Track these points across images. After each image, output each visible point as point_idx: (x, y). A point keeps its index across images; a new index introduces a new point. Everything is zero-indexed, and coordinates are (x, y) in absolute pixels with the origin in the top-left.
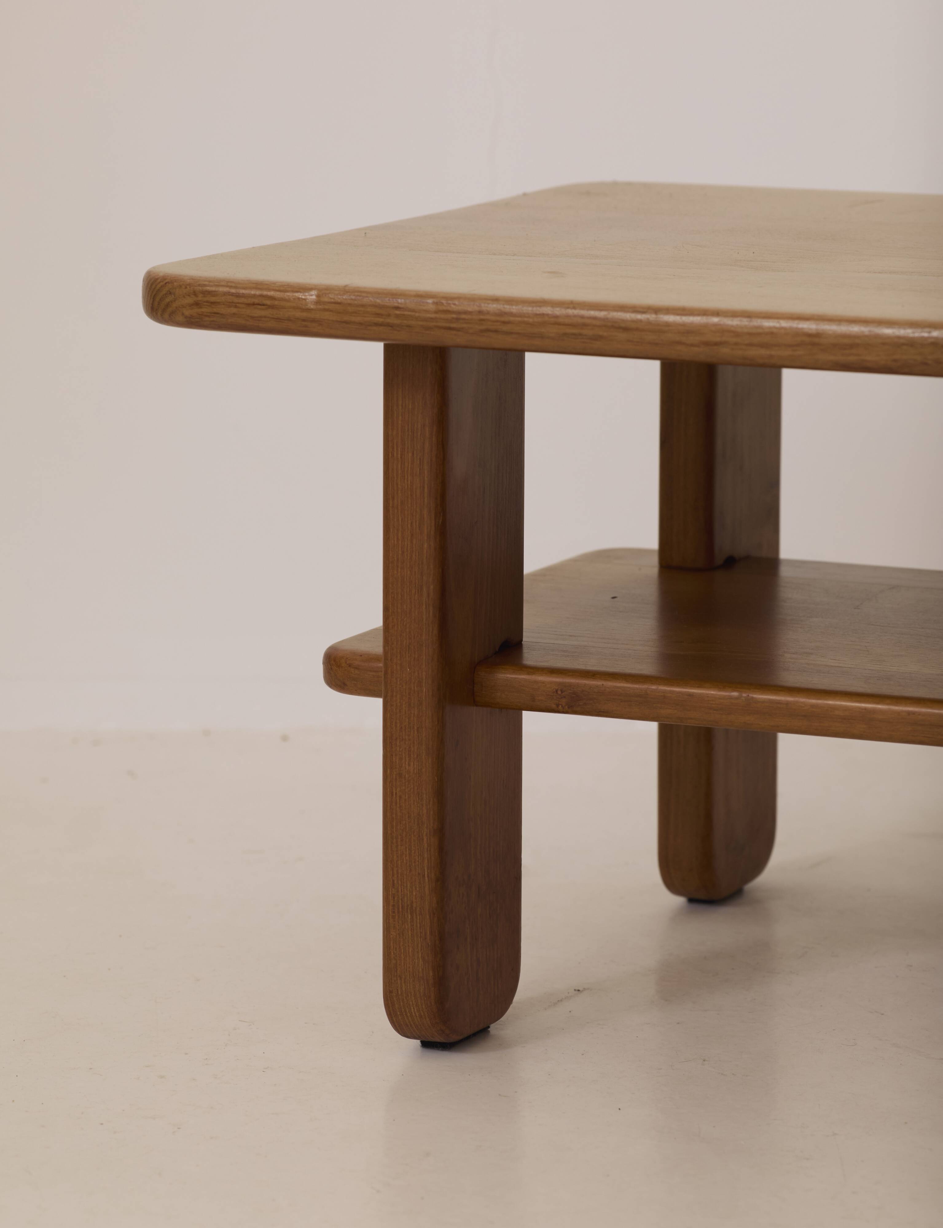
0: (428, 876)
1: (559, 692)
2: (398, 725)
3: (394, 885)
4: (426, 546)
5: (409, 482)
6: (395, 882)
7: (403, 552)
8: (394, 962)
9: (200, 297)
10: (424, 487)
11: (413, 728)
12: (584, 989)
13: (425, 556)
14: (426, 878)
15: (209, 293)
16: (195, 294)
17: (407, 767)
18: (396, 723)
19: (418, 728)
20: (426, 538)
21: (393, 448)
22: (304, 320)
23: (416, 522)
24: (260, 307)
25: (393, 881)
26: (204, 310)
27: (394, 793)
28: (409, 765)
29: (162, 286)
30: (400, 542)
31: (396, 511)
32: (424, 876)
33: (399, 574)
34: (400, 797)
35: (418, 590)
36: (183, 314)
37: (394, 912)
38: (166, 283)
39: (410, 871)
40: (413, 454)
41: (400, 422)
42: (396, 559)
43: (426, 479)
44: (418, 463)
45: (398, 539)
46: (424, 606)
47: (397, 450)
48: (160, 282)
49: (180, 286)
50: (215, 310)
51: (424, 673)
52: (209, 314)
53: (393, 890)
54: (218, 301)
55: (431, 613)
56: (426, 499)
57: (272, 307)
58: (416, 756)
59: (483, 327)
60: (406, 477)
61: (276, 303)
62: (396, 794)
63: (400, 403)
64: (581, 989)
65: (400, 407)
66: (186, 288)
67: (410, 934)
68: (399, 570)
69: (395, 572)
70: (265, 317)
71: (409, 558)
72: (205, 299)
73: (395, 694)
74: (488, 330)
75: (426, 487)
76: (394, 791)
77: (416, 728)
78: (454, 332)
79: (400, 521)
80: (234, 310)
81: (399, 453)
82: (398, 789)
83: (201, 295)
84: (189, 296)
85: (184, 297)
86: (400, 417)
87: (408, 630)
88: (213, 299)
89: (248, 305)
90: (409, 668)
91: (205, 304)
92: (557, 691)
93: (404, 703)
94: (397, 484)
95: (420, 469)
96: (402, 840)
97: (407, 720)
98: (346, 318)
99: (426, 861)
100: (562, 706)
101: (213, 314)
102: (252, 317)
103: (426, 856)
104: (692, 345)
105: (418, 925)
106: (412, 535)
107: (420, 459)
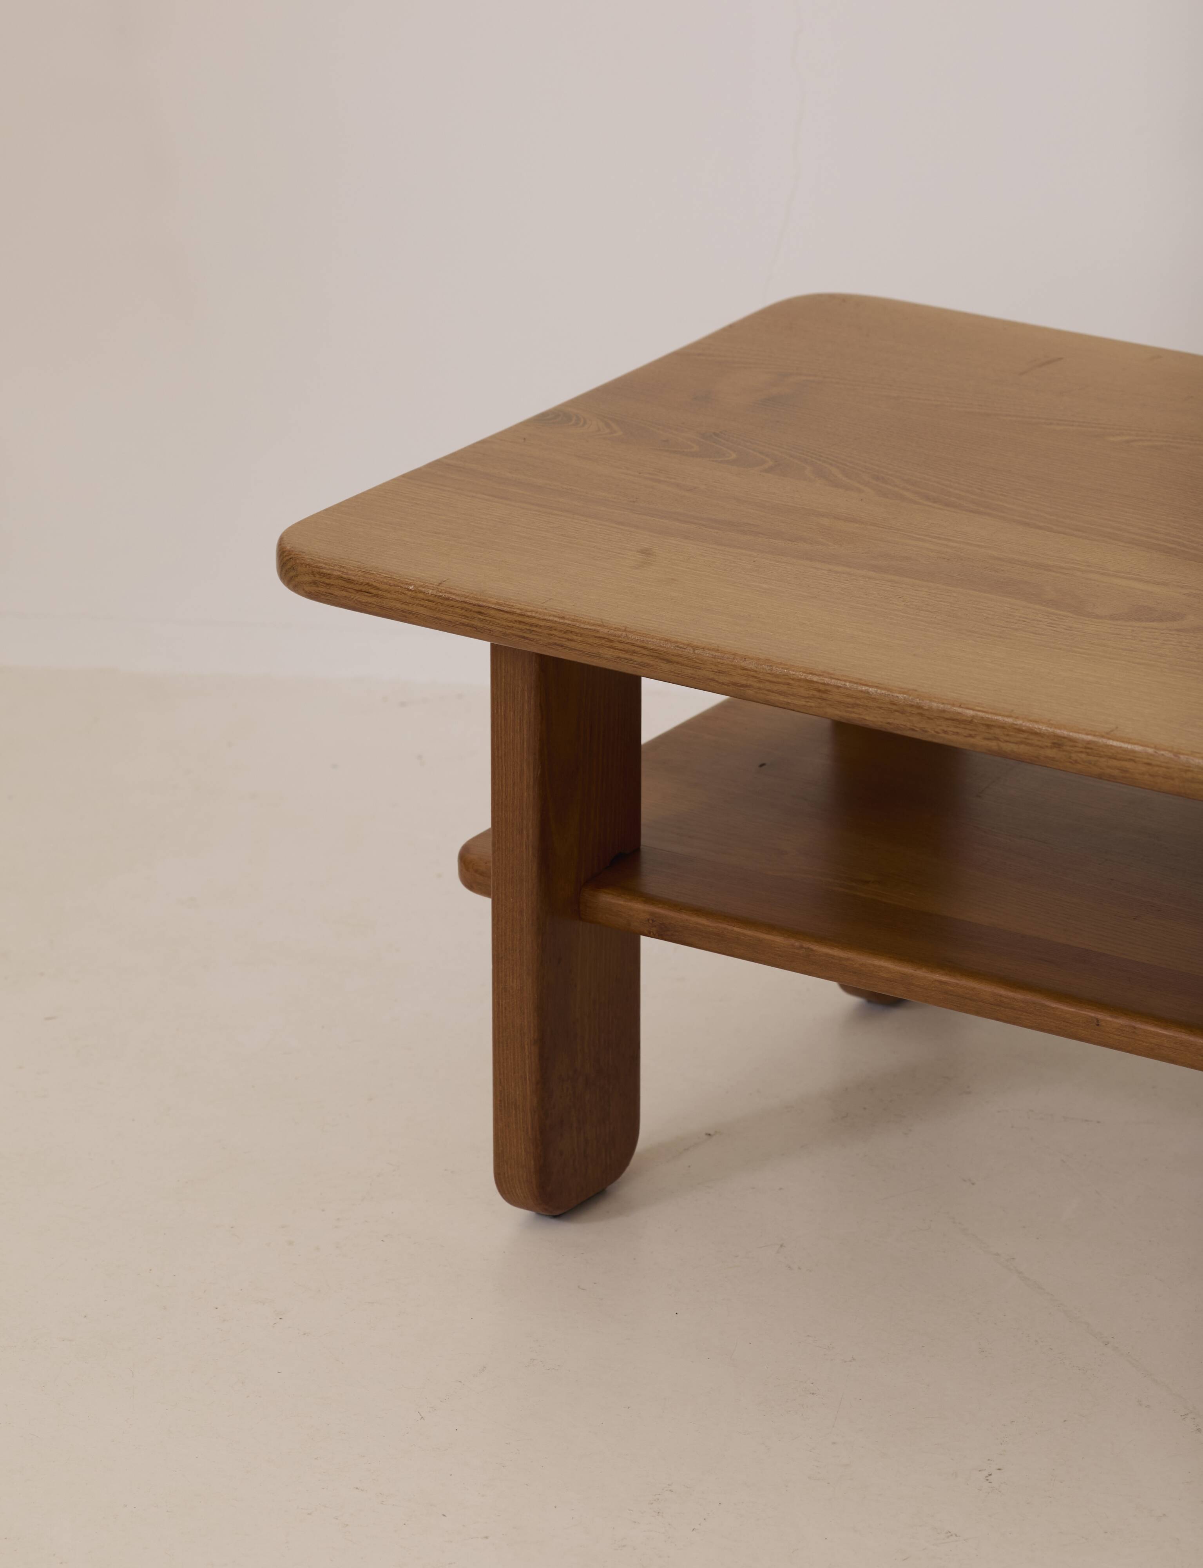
0: (529, 1079)
1: (651, 921)
2: (504, 946)
3: (500, 1082)
4: (525, 794)
5: (511, 737)
6: (502, 1080)
7: (506, 797)
8: (501, 1149)
9: (317, 578)
10: (523, 744)
11: (516, 950)
12: (716, 1132)
13: (525, 803)
14: (528, 1082)
15: (325, 575)
16: (313, 573)
17: (511, 984)
18: (501, 944)
19: (520, 951)
20: (525, 787)
21: (497, 706)
22: (403, 612)
23: (517, 773)
24: (366, 594)
25: (500, 1079)
26: (320, 589)
27: (501, 1004)
28: (513, 982)
29: (287, 561)
30: (504, 788)
31: (500, 760)
32: (525, 1079)
33: (503, 816)
34: (506, 1008)
35: (519, 832)
36: (303, 589)
37: (501, 1106)
38: (290, 559)
39: (514, 1073)
40: (514, 713)
41: (503, 684)
42: (500, 802)
43: (525, 736)
44: (519, 721)
45: (502, 785)
46: (524, 847)
47: (501, 709)
48: (286, 556)
49: (302, 564)
50: (330, 591)
51: (525, 905)
52: (325, 594)
53: (500, 1087)
54: (332, 583)
55: (531, 853)
56: (525, 753)
57: (376, 596)
58: (518, 975)
59: (551, 641)
60: (509, 732)
61: (380, 593)
62: (502, 1004)
63: (503, 667)
64: (712, 1132)
65: (503, 671)
66: (306, 567)
67: (514, 1127)
68: (504, 812)
69: (500, 814)
70: (371, 603)
71: (511, 803)
72: (322, 580)
73: (500, 919)
74: (555, 644)
75: (525, 743)
76: (500, 1002)
77: (518, 951)
78: (528, 641)
79: (504, 770)
80: (345, 594)
81: (503, 710)
82: (504, 1001)
83: (318, 576)
84: (308, 574)
85: (304, 574)
86: (504, 680)
87: (511, 865)
88: (328, 581)
89: (357, 591)
90: (512, 898)
91: (321, 584)
92: (648, 920)
93: (508, 927)
94: (501, 737)
95: (520, 727)
96: (507, 1046)
97: (511, 943)
98: (438, 615)
99: (527, 1066)
100: (653, 933)
101: (327, 594)
102: (360, 602)
103: (527, 1062)
104: (723, 684)
105: (521, 1121)
106: (514, 784)
107: (520, 719)
